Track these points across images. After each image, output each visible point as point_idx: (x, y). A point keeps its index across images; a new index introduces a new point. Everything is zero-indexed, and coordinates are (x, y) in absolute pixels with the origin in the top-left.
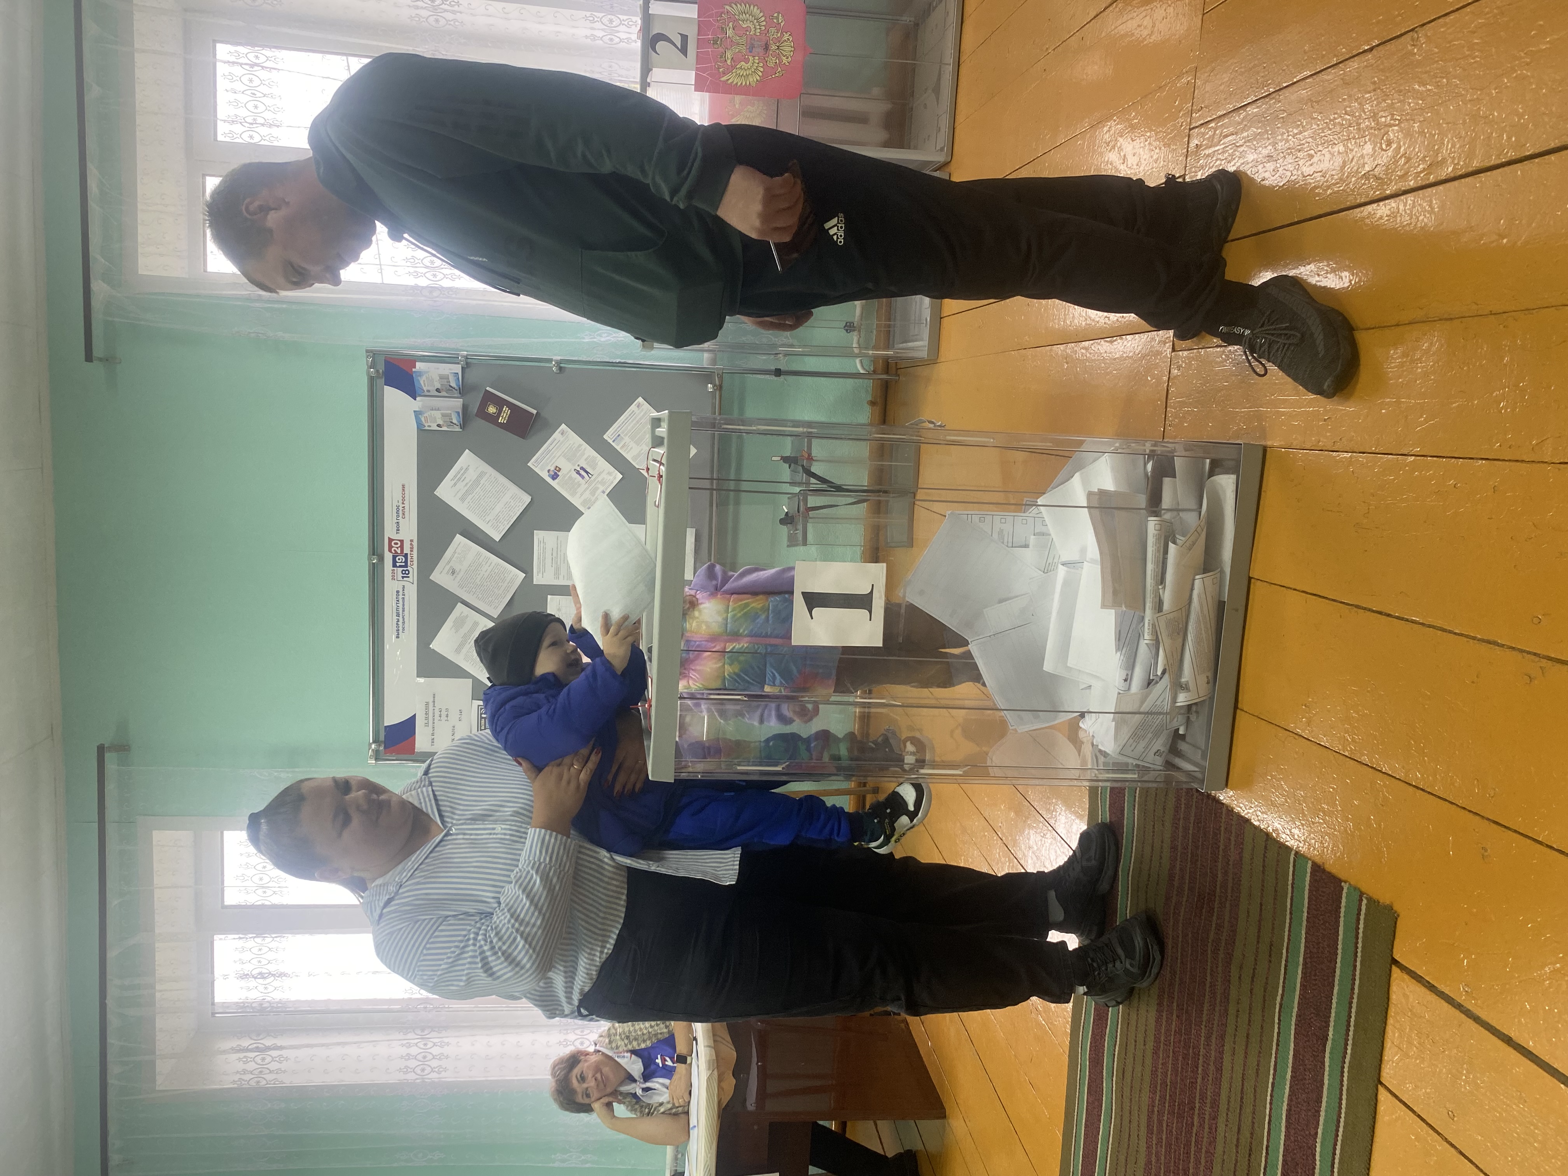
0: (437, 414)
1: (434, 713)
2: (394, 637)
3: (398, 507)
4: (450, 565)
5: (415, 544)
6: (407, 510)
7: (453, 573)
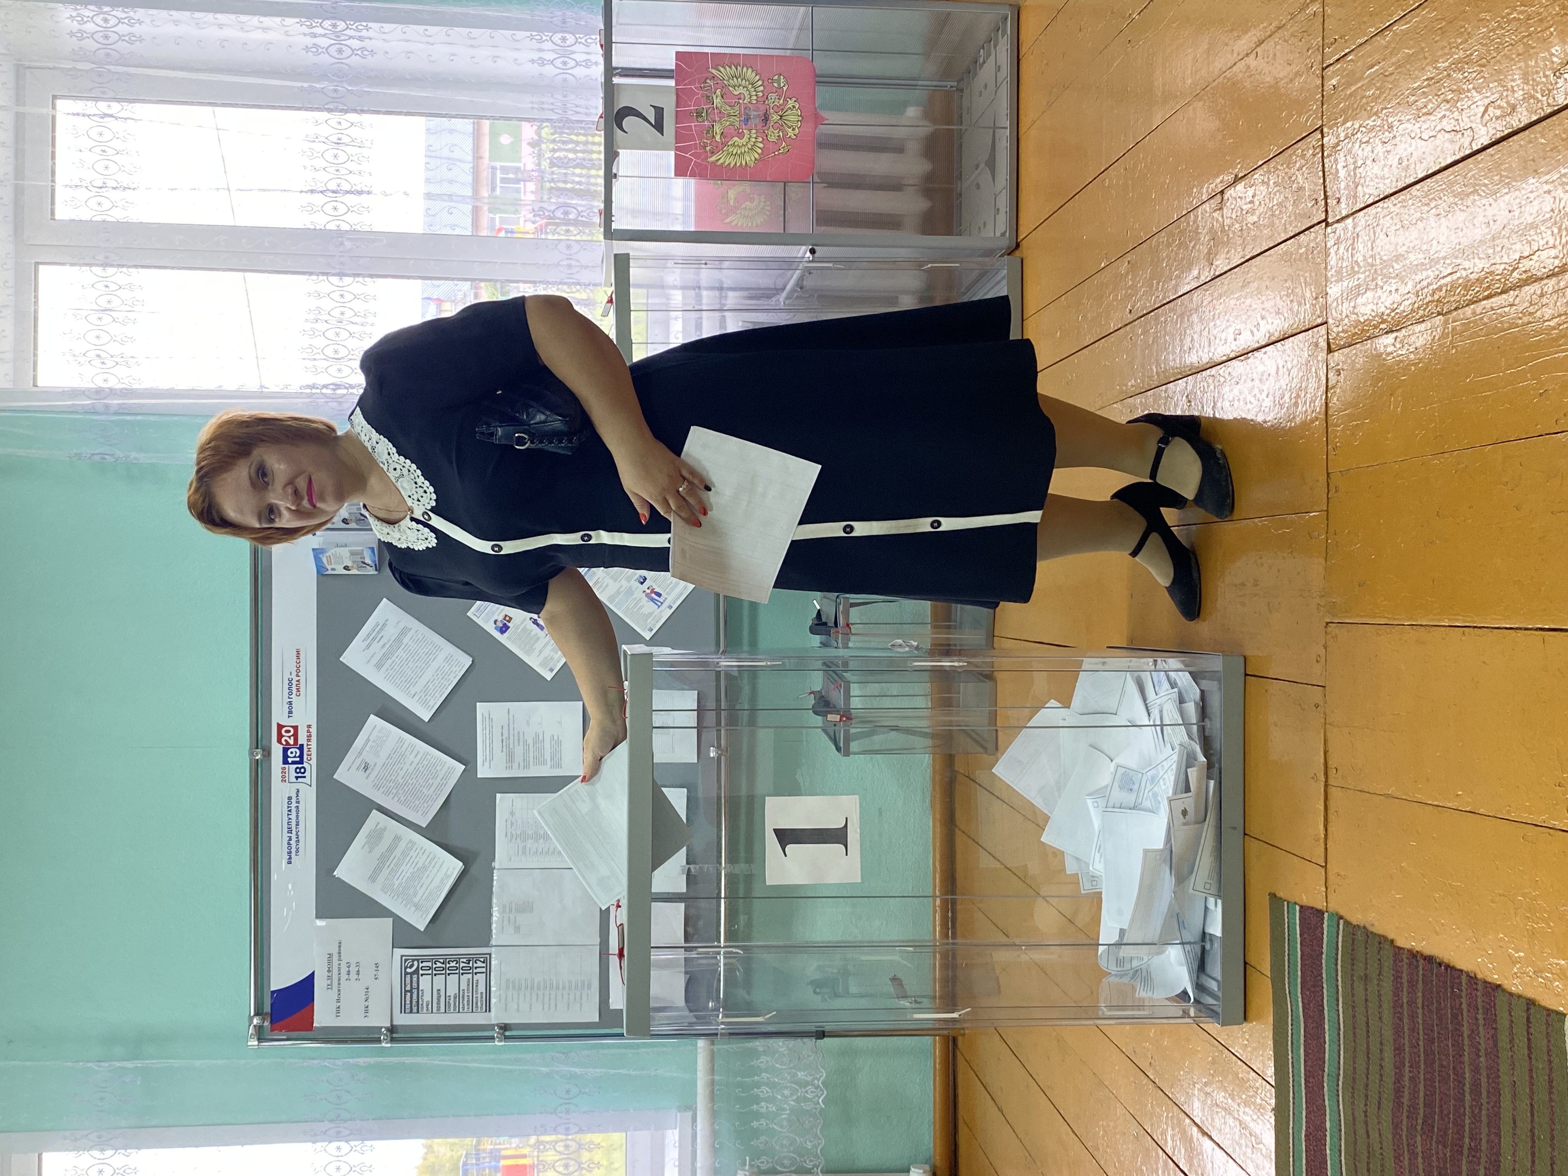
0: (345, 552)
1: (339, 969)
2: (285, 862)
3: (290, 681)
4: (361, 758)
5: (314, 730)
6: (302, 686)
7: (366, 768)
